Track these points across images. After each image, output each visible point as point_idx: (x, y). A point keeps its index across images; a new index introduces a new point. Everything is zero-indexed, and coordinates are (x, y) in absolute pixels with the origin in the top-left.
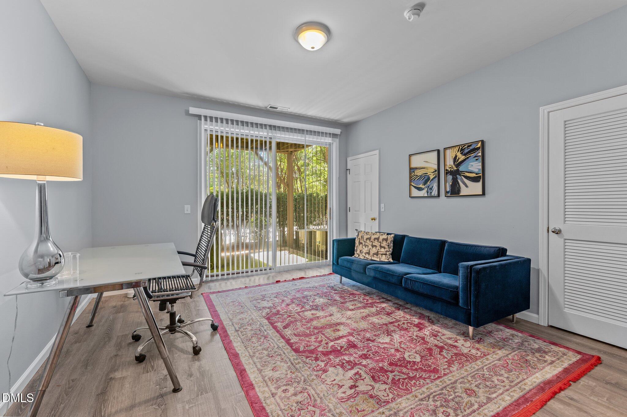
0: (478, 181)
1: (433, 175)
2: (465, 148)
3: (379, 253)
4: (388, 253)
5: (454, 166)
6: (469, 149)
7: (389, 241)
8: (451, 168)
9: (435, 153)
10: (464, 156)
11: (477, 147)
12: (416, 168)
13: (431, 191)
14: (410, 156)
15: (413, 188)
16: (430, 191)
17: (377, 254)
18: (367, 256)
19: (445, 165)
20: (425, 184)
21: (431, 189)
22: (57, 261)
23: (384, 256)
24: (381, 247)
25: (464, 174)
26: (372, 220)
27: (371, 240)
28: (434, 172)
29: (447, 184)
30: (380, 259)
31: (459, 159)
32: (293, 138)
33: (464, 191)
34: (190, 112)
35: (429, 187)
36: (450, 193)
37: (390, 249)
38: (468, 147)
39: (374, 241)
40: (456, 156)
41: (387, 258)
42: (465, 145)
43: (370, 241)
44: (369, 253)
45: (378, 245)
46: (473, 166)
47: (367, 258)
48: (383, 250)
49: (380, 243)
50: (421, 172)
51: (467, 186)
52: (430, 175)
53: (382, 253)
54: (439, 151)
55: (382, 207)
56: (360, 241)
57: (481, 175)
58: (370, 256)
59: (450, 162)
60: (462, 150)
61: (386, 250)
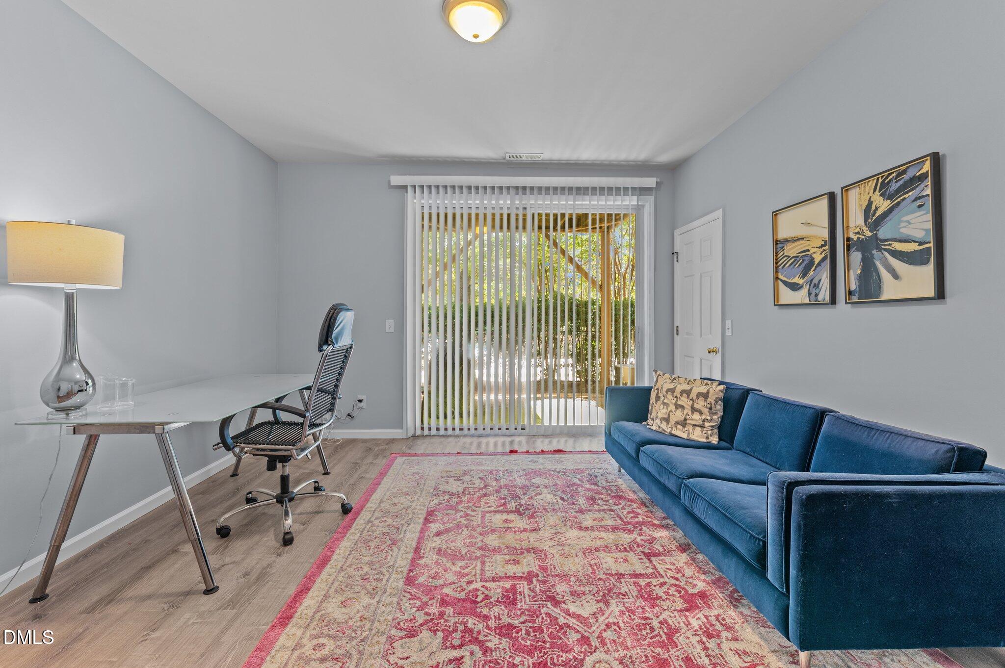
0: (925, 262)
1: (821, 254)
2: (890, 180)
3: (688, 421)
4: (707, 424)
5: (865, 228)
6: (901, 182)
7: (712, 399)
8: (858, 233)
9: (824, 203)
10: (889, 202)
11: (921, 172)
12: (787, 241)
13: (817, 291)
14: (775, 214)
15: (781, 285)
16: (814, 292)
17: (683, 423)
18: (664, 426)
19: (845, 228)
20: (804, 274)
21: (816, 286)
22: (81, 389)
23: (698, 429)
24: (694, 410)
25: (889, 245)
26: (709, 352)
27: (675, 394)
28: (822, 246)
29: (851, 272)
30: (689, 434)
31: (876, 209)
32: (582, 205)
33: (890, 289)
34: (392, 184)
35: (812, 281)
36: (857, 295)
37: (715, 417)
38: (897, 176)
39: (681, 395)
40: (870, 203)
41: (705, 435)
42: (890, 171)
43: (673, 396)
44: (667, 420)
45: (688, 405)
46: (910, 223)
47: (663, 430)
48: (696, 416)
49: (691, 402)
50: (797, 248)
51: (896, 276)
52: (815, 253)
53: (694, 423)
54: (832, 197)
55: (727, 327)
56: (658, 393)
57: (931, 245)
58: (670, 426)
59: (856, 220)
60: (883, 185)
61: (704, 417)
